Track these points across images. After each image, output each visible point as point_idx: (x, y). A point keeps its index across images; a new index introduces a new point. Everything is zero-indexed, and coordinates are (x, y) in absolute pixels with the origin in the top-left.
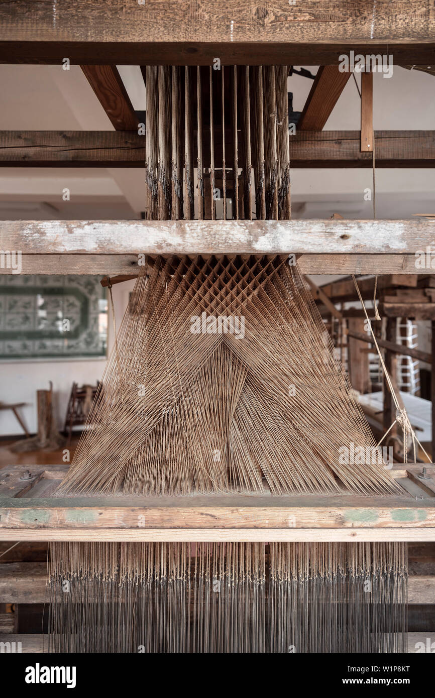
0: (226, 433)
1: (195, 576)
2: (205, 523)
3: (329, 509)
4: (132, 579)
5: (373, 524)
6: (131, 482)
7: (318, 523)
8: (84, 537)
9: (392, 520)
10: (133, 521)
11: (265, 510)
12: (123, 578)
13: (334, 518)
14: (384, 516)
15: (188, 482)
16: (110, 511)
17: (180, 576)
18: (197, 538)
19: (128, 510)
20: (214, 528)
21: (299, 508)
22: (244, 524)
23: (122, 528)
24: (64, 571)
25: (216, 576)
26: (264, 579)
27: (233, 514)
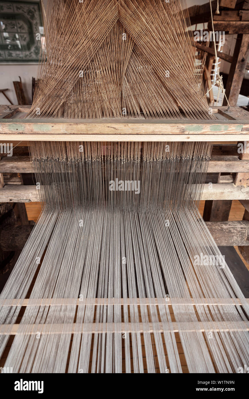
0: (120, 85)
1: (106, 159)
2: (110, 132)
3: (177, 125)
4: (74, 161)
5: (199, 133)
6: (68, 113)
7: (170, 132)
8: (46, 139)
9: (210, 131)
10: (71, 131)
11: (143, 125)
12: (69, 160)
13: (179, 130)
14: (206, 128)
15: (100, 112)
16: (58, 125)
17: (98, 159)
18: (106, 139)
19: (67, 125)
20: (115, 134)
21: (161, 124)
22: (131, 132)
23: (65, 134)
24: (39, 157)
25: (116, 159)
26: (140, 160)
27: (126, 127)
